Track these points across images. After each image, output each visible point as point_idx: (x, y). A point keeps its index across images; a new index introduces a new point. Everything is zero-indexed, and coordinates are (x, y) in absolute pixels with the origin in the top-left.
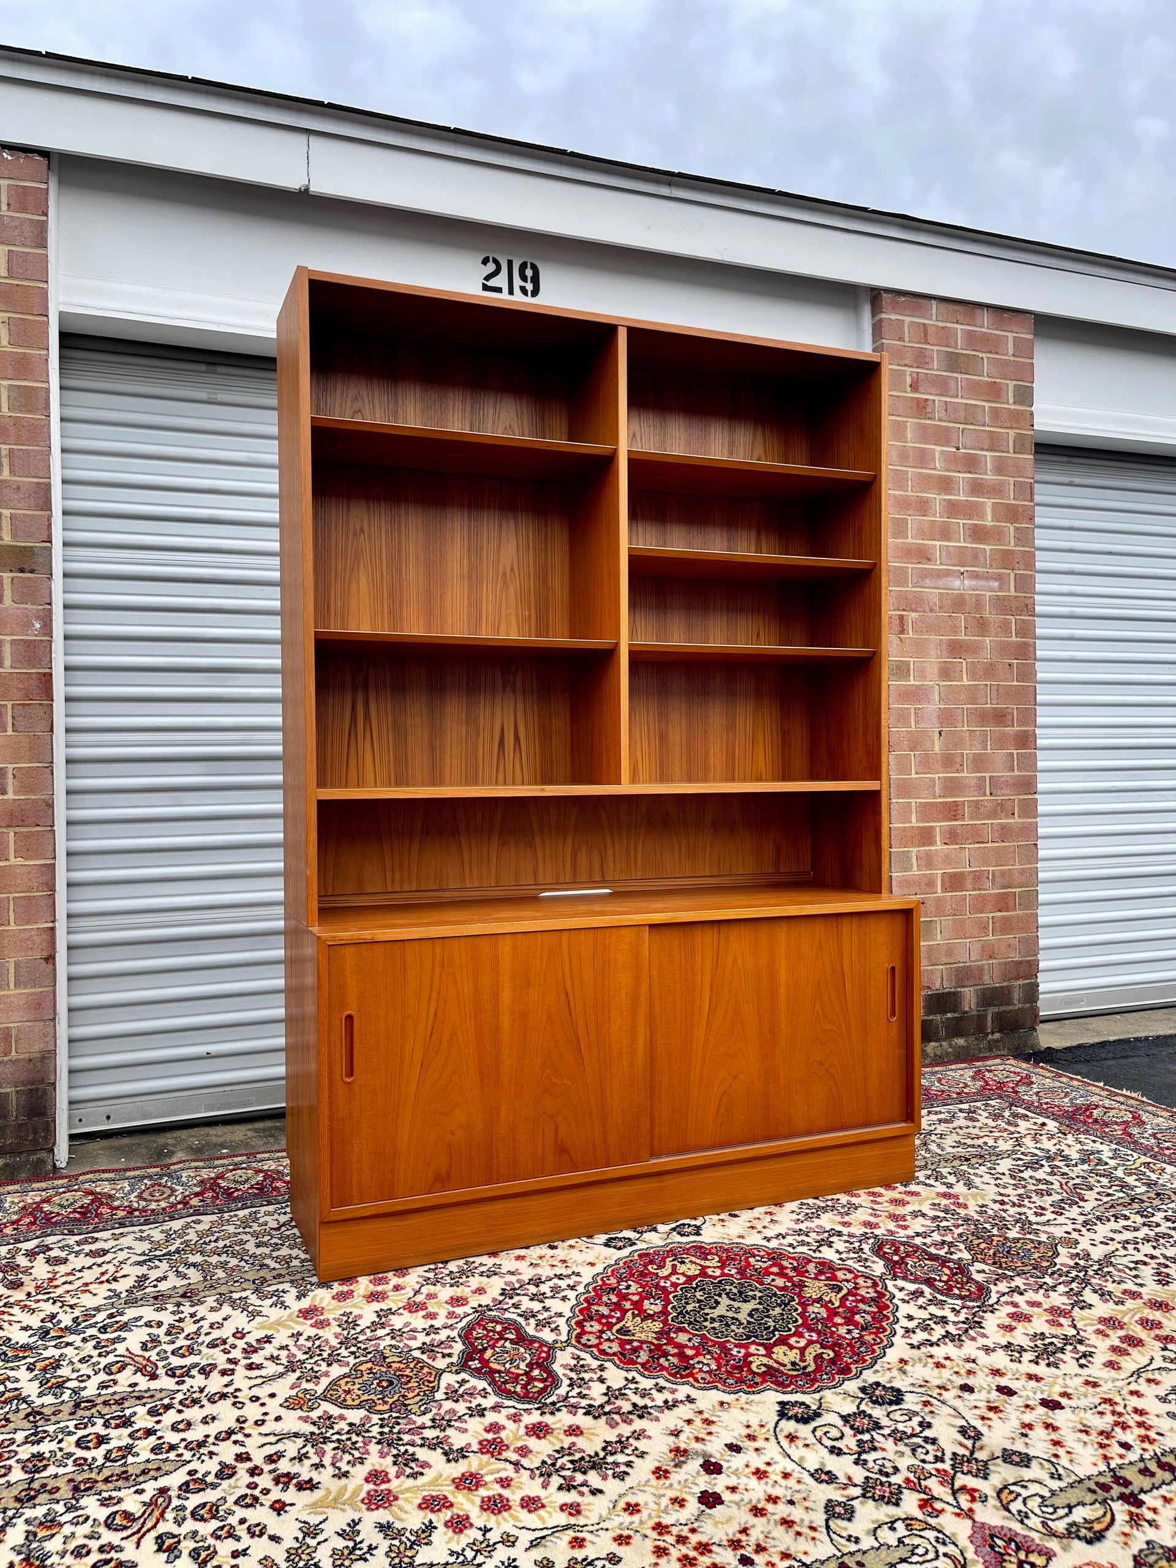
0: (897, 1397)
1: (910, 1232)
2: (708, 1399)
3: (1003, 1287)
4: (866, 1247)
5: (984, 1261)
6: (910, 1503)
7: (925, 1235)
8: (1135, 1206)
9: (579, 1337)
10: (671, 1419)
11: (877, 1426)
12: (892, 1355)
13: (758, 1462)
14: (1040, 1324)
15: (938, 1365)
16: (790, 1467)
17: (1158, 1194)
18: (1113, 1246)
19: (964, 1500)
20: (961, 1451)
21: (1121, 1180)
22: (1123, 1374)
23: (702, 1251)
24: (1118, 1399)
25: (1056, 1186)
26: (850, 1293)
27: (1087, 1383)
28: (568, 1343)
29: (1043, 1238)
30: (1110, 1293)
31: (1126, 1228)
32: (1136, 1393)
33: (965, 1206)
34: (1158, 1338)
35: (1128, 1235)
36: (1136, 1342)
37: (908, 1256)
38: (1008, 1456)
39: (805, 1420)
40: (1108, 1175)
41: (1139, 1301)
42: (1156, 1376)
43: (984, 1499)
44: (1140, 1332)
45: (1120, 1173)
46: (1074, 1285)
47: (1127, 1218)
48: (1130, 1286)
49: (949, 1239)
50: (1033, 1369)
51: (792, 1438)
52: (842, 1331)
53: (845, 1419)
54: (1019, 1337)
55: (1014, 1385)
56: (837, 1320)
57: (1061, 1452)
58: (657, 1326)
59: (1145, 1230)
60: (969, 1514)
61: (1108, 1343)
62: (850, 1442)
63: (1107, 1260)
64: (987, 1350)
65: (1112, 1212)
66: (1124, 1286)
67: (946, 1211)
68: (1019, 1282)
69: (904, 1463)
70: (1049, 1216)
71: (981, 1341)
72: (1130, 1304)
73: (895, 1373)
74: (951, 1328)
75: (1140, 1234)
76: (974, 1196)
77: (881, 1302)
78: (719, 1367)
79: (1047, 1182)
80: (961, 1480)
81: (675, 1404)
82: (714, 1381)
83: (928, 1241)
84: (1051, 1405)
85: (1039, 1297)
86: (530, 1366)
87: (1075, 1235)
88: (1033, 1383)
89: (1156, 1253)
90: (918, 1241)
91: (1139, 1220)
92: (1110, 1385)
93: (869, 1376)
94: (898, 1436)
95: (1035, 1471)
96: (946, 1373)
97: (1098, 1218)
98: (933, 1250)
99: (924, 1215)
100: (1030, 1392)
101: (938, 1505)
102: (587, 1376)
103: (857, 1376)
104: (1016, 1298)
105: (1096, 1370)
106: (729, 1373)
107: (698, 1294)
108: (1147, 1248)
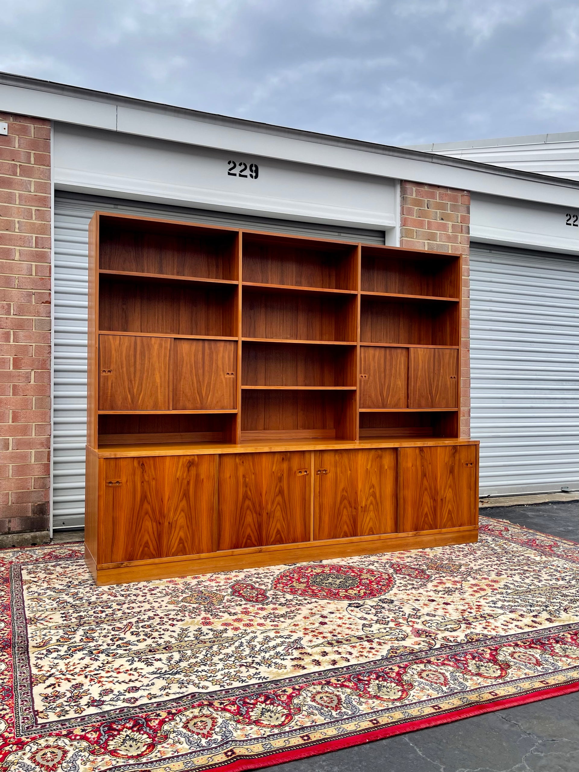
0: (392, 602)
1: (405, 562)
2: (323, 602)
3: (437, 576)
4: (387, 566)
5: (431, 569)
6: (392, 625)
7: (411, 562)
8: (496, 555)
9: (275, 588)
10: (309, 606)
11: (384, 608)
12: (392, 592)
13: (339, 615)
14: (449, 585)
15: (408, 595)
16: (350, 616)
17: (506, 552)
18: (482, 566)
19: (411, 624)
20: (412, 613)
21: (493, 548)
22: (475, 597)
23: (323, 566)
24: (471, 603)
25: (467, 549)
26: (379, 577)
27: (461, 599)
28: (271, 589)
29: (457, 563)
30: (477, 578)
31: (489, 561)
32: (479, 602)
33: (428, 555)
34: (492, 589)
35: (490, 563)
36: (484, 590)
37: (403, 568)
38: (428, 615)
39: (357, 607)
40: (488, 546)
41: (487, 580)
42: (488, 598)
43: (418, 623)
44: (485, 587)
45: (493, 546)
46: (464, 576)
47: (491, 558)
48: (486, 576)
49: (420, 563)
50: (443, 596)
51: (352, 611)
52: (375, 586)
53: (372, 607)
54: (440, 588)
55: (435, 599)
56: (373, 583)
57: (447, 614)
58: (305, 585)
59: (497, 562)
60: (412, 626)
61: (472, 590)
62: (373, 611)
63: (479, 569)
64: (427, 591)
65: (486, 557)
66: (483, 576)
67: (421, 556)
68: (444, 575)
69: (391, 616)
70: (461, 557)
71: (425, 589)
72: (484, 581)
73: (392, 596)
74: (415, 586)
75: (494, 563)
76: (432, 552)
77: (390, 580)
78: (327, 594)
79: (463, 548)
80: (410, 619)
81: (311, 603)
82: (324, 598)
83: (412, 564)
84: (447, 604)
85: (451, 578)
86: (257, 595)
87: (470, 563)
88: (442, 599)
89: (499, 568)
90: (408, 564)
91: (496, 559)
92: (470, 600)
93: (383, 597)
94: (389, 610)
95: (437, 618)
96: (410, 597)
97: (480, 559)
98: (413, 567)
99: (411, 557)
100: (442, 601)
101: (401, 625)
102: (279, 597)
103: (378, 597)
104: (442, 578)
105: (466, 596)
106: (331, 596)
107: (321, 577)
108: (496, 567)
